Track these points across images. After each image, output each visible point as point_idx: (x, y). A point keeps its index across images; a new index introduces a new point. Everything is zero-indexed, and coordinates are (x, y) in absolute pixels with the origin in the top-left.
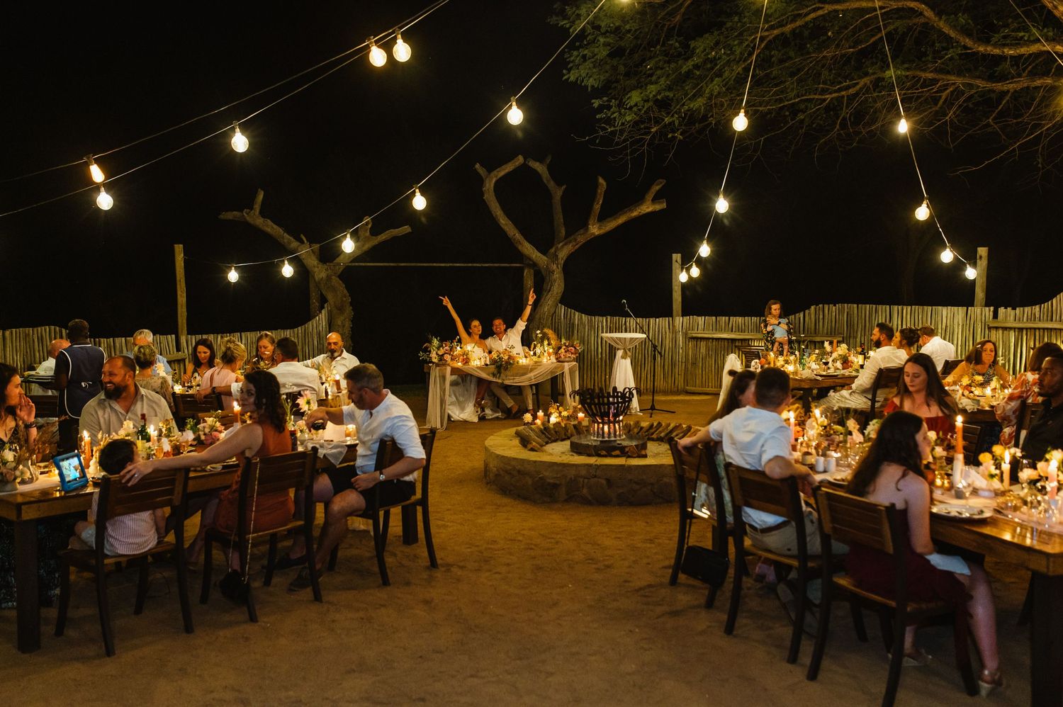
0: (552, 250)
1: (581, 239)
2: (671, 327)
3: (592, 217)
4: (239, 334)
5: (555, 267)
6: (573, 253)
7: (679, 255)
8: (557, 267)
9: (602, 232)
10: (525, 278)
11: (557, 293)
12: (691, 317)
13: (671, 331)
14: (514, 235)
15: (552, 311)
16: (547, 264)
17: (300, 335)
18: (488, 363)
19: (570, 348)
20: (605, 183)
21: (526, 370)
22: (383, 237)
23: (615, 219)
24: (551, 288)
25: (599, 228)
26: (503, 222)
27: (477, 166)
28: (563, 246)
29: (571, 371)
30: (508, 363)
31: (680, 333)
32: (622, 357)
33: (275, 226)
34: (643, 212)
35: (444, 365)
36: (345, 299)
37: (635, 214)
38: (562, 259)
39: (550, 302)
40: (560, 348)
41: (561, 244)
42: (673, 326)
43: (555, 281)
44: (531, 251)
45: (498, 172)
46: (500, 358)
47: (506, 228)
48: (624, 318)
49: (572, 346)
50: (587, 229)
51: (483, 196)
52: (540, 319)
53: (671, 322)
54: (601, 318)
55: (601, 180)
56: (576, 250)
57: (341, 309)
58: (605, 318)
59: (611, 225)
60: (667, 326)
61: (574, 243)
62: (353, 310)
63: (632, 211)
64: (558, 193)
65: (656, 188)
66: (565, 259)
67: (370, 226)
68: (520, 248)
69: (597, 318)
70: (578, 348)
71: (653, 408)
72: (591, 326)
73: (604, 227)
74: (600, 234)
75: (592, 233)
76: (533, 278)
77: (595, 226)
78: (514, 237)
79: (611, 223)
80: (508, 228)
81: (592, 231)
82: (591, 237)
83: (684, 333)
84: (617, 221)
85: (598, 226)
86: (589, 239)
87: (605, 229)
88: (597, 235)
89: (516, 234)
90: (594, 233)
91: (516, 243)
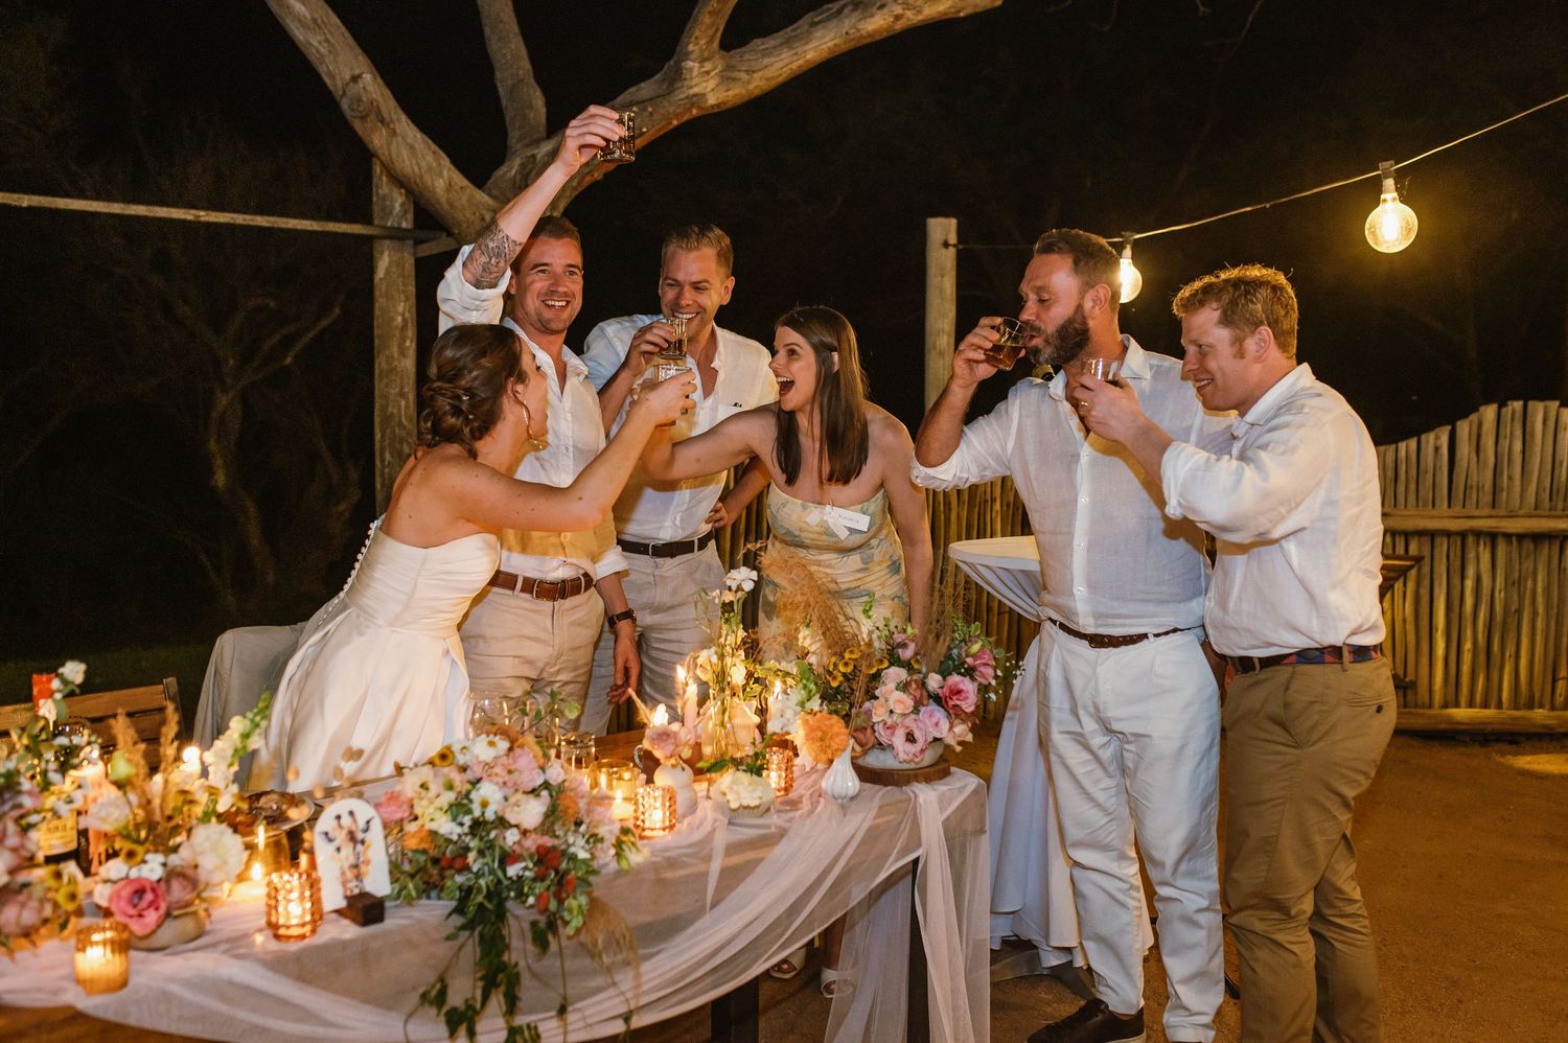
3: (706, 20)
7: (955, 224)
9: (734, 94)
10: (382, 287)
14: (355, 79)
18: (378, 883)
19: (942, 683)
23: (788, 43)
25: (727, 78)
26: (298, 6)
31: (997, 506)
44: (430, 157)
46: (478, 826)
47: (314, 43)
50: (677, 76)
59: (776, 64)
68: (378, 140)
73: (743, 75)
74: (725, 103)
75: (694, 96)
76: (412, 289)
77: (708, 66)
78: (353, 89)
79: (773, 59)
80: (327, 40)
81: (695, 90)
82: (686, 118)
83: (1008, 505)
84: (799, 50)
85: (720, 68)
86: (675, 123)
87: (749, 83)
88: (713, 106)
89: (360, 76)
90: (703, 95)
91: (364, 118)
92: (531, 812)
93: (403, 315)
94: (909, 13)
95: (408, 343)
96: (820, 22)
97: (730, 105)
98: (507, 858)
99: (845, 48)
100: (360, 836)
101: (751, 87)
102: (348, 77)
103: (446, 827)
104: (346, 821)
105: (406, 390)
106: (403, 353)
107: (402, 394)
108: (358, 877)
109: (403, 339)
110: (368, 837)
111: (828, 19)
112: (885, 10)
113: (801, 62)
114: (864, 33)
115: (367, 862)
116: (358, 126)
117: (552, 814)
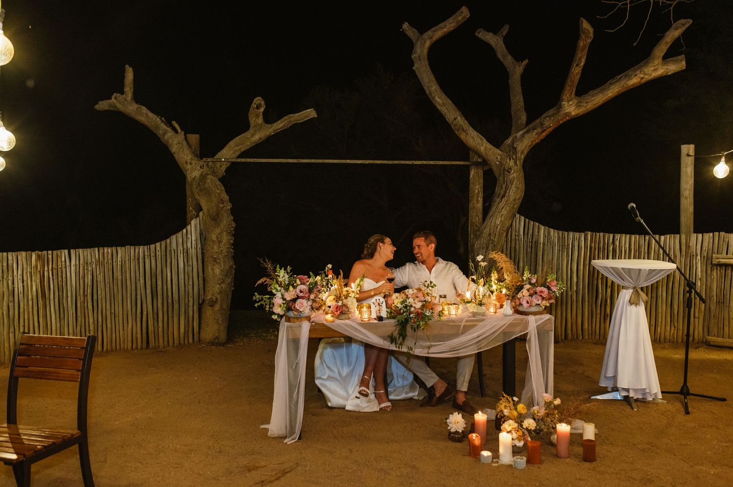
0: (509, 141)
1: (550, 122)
2: (684, 248)
3: (568, 88)
4: (66, 251)
5: (512, 163)
6: (538, 144)
7: (692, 147)
8: (516, 163)
9: (581, 111)
10: (471, 181)
11: (514, 200)
12: (717, 234)
13: (684, 253)
14: (455, 119)
15: (507, 224)
16: (501, 159)
17: (158, 253)
18: (384, 314)
19: (539, 289)
20: (591, 30)
21: (456, 329)
22: (280, 125)
23: (601, 91)
24: (505, 192)
25: (578, 106)
26: (438, 100)
27: (406, 26)
28: (523, 136)
29: (541, 332)
30: (420, 316)
31: (699, 257)
32: (631, 303)
33: (150, 114)
34: (647, 78)
35: (299, 318)
36: (221, 206)
37: (635, 80)
38: (522, 152)
39: (504, 212)
40: (520, 288)
41: (521, 133)
42: (688, 247)
43: (512, 183)
44: (479, 140)
45: (434, 31)
46: (406, 307)
47: (443, 110)
48: (611, 235)
49: (544, 285)
50: (560, 107)
51: (413, 65)
52: (490, 234)
53: (684, 241)
54: (577, 235)
55: (586, 25)
56: (541, 141)
57: (215, 218)
58: (583, 235)
59: (597, 99)
60: (678, 247)
61: (539, 130)
62: (234, 220)
63: (629, 77)
64: (516, 70)
65: (673, 34)
66: (526, 152)
67: (262, 110)
68: (463, 136)
69: (571, 234)
70: (554, 289)
71: (685, 392)
72: (563, 246)
73: (584, 104)
74: (579, 114)
75: (566, 113)
76: (481, 181)
77: (571, 103)
78: (455, 122)
79: (596, 98)
80: (447, 109)
81: (567, 111)
82: (565, 120)
83: (704, 257)
84: (605, 93)
85: (576, 102)
86: (561, 122)
87: (587, 106)
88: (574, 116)
89: (457, 118)
90: (570, 112)
91: (458, 130)
92: (419, 305)
93: (478, 189)
94: (646, 76)
95: (479, 199)
96: (613, 83)
97: (581, 114)
98: (410, 313)
99: (624, 90)
100: (381, 304)
101: (588, 108)
102: (453, 118)
103: (399, 305)
104: (378, 301)
105: (478, 214)
106: (478, 201)
107: (477, 215)
108: (379, 313)
109: (478, 197)
110: (382, 305)
111: (616, 82)
112: (637, 76)
113: (606, 97)
114: (629, 85)
115: (382, 310)
116: (456, 132)
117: (423, 306)
